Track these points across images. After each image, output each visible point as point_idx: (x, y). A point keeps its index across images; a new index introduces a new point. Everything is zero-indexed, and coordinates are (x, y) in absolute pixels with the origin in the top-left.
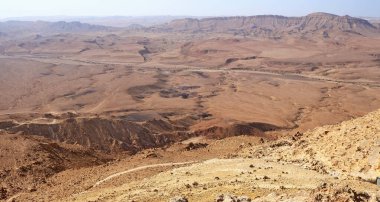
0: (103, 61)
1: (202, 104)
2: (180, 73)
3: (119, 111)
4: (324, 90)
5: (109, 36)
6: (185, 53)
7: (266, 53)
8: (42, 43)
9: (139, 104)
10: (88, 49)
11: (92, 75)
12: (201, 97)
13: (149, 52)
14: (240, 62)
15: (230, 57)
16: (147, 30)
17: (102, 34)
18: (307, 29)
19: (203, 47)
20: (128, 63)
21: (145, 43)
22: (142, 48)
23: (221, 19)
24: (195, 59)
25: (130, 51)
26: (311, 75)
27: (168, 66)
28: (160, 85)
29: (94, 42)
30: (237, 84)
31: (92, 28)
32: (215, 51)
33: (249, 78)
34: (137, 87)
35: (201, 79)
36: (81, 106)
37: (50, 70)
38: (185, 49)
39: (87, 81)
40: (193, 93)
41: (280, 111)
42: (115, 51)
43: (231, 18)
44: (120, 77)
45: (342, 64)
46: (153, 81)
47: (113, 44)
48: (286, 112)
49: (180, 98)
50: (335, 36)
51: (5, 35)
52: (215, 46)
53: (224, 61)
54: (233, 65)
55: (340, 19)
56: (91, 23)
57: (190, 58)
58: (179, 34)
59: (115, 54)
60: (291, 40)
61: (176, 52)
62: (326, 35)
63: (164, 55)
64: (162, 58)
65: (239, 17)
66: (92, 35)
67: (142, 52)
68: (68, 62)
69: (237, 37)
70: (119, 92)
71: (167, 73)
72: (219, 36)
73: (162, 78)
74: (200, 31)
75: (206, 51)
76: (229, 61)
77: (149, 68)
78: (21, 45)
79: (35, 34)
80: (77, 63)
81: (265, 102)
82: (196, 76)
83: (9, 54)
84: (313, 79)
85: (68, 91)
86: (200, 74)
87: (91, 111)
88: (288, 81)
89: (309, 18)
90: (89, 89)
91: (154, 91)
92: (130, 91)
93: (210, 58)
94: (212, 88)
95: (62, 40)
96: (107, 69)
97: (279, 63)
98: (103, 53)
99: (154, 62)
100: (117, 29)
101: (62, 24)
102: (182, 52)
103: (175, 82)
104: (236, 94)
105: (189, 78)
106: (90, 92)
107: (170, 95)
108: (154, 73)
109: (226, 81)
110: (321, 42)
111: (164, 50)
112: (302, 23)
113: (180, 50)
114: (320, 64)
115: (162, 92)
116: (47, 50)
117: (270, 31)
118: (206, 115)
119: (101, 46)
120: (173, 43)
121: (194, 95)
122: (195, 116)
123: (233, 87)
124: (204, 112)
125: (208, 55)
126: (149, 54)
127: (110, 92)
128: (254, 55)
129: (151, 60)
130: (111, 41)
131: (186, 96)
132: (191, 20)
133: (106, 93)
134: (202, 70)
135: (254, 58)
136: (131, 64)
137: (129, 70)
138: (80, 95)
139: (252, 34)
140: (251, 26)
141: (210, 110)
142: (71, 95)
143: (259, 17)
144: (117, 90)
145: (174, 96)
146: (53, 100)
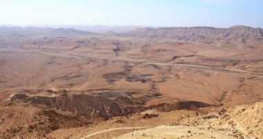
0: (89, 55)
1: (155, 87)
2: (141, 65)
3: (97, 90)
4: (242, 80)
5: (93, 39)
6: (145, 52)
7: (201, 53)
8: (48, 42)
9: (111, 86)
10: (78, 47)
11: (80, 65)
12: (154, 82)
13: (120, 50)
14: (183, 58)
15: (176, 55)
16: (118, 35)
17: (89, 37)
18: (230, 36)
19: (157, 47)
20: (105, 57)
21: (117, 44)
22: (115, 47)
23: (170, 29)
24: (151, 55)
25: (107, 49)
26: (233, 69)
27: (132, 60)
28: (126, 73)
29: (83, 42)
30: (180, 73)
31: (82, 33)
32: (165, 51)
33: (189, 70)
34: (110, 74)
35: (155, 69)
36: (72, 85)
37: (52, 61)
38: (145, 49)
39: (77, 69)
40: (148, 79)
41: (210, 93)
42: (96, 49)
43: (177, 28)
44: (99, 66)
45: (256, 61)
46: (122, 70)
47: (95, 44)
48: (214, 94)
49: (140, 82)
50: (250, 42)
51: (24, 36)
52: (164, 47)
53: (171, 57)
54: (177, 60)
55: (254, 30)
56: (81, 29)
57: (148, 55)
58: (141, 38)
59: (96, 51)
60: (219, 44)
61: (138, 51)
62: (244, 41)
63: (130, 52)
64: (129, 55)
65: (182, 28)
66: (81, 38)
67: (115, 50)
69: (181, 41)
71: (131, 64)
72: (168, 40)
73: (128, 68)
74: (156, 36)
75: (159, 51)
76: (175, 58)
77: (119, 61)
78: (34, 43)
79: (43, 36)
80: (71, 56)
81: (200, 87)
82: (152, 67)
83: (26, 49)
84: (234, 72)
85: (63, 75)
86: (155, 66)
87: (79, 89)
88: (216, 72)
89: (232, 29)
90: (78, 74)
91: (122, 76)
92: (106, 76)
93: (162, 55)
94: (162, 76)
95: (61, 41)
96: (91, 60)
97: (210, 60)
98: (88, 50)
99: (123, 57)
100: (99, 34)
101: (62, 30)
102: (142, 51)
103: (137, 71)
104: (179, 80)
105: (147, 69)
106: (78, 76)
107: (133, 80)
108: (123, 64)
109: (172, 71)
110: (240, 46)
111: (130, 49)
112: (227, 32)
113: (141, 49)
114: (240, 61)
115: (128, 78)
116: (51, 47)
117: (204, 37)
118: (157, 95)
119: (87, 46)
120: (136, 44)
121: (150, 80)
122: (150, 95)
123: (177, 75)
124: (157, 92)
125: (160, 53)
126: (120, 52)
127: (92, 77)
128: (193, 54)
129: (121, 55)
130: (94, 42)
131: (144, 81)
132: (149, 29)
133: (89, 77)
134: (156, 64)
135: (192, 56)
136: (107, 58)
137: (106, 62)
138: (71, 78)
139: (191, 39)
140: (191, 33)
141: (160, 91)
142: (66, 78)
143: (196, 28)
144: (97, 75)
145: (136, 81)
146: (53, 80)
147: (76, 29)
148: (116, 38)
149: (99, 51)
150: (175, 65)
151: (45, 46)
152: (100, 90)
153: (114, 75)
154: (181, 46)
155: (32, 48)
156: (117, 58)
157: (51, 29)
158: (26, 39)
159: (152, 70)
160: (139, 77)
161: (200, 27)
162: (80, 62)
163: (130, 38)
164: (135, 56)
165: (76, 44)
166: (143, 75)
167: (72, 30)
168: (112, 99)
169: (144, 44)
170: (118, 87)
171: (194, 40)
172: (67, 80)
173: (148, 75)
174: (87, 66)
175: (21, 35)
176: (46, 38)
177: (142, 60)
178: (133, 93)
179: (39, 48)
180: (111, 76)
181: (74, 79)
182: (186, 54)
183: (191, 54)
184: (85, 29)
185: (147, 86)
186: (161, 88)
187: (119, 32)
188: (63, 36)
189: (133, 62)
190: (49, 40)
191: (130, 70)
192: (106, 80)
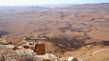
0: (48, 19)
1: (86, 34)
2: (76, 24)
5: (49, 11)
6: (77, 17)
7: (106, 17)
8: (27, 13)
9: (64, 34)
10: (42, 15)
11: (45, 24)
12: (85, 32)
13: (64, 16)
14: (97, 20)
15: (93, 18)
16: (61, 9)
17: (47, 10)
19: (83, 14)
21: (62, 13)
22: (61, 15)
23: (88, 5)
24: (80, 18)
25: (57, 16)
27: (71, 21)
28: (69, 27)
29: (44, 13)
30: (97, 27)
31: (43, 8)
32: (87, 16)
33: (101, 25)
34: (62, 28)
35: (84, 26)
37: (31, 22)
39: (44, 26)
40: (82, 30)
42: (52, 16)
43: (92, 4)
44: (55, 25)
46: (67, 26)
47: (51, 14)
49: (78, 32)
51: (15, 11)
52: (87, 14)
53: (91, 19)
54: (94, 21)
56: (42, 6)
57: (79, 19)
58: (73, 10)
61: (73, 16)
64: (68, 18)
65: (94, 4)
66: (43, 11)
67: (61, 16)
68: (36, 20)
69: (94, 11)
70: (56, 30)
71: (71, 23)
72: (87, 11)
74: (81, 9)
75: (84, 16)
76: (93, 19)
78: (20, 14)
80: (40, 20)
82: (82, 25)
83: (17, 17)
86: (83, 24)
90: (46, 29)
91: (68, 29)
92: (60, 29)
93: (86, 18)
94: (89, 29)
95: (33, 12)
96: (50, 22)
98: (48, 16)
99: (66, 20)
100: (51, 9)
101: (32, 7)
102: (75, 16)
103: (74, 26)
104: (98, 31)
105: (79, 25)
107: (74, 31)
108: (67, 23)
109: (93, 26)
111: (68, 16)
115: (71, 30)
116: (29, 16)
117: (107, 9)
118: (89, 38)
119: (47, 14)
120: (71, 13)
121: (82, 31)
122: (85, 38)
123: (96, 28)
124: (88, 37)
125: (85, 17)
126: (63, 17)
127: (54, 30)
128: (102, 17)
129: (64, 19)
130: (50, 12)
131: (80, 32)
132: (77, 5)
133: (52, 30)
134: (83, 23)
135: (102, 18)
136: (58, 20)
137: (58, 22)
139: (100, 10)
140: (99, 7)
141: (90, 36)
142: (40, 30)
143: (102, 4)
144: (56, 29)
145: (75, 31)
146: (35, 32)
148: (60, 10)
149: (54, 17)
150: (94, 23)
151: (25, 15)
152: (60, 36)
153: (64, 28)
154: (95, 13)
155: (20, 17)
156: (63, 20)
157: (27, 6)
158: (15, 12)
159: (82, 26)
160: (77, 29)
161: (104, 3)
162: (45, 22)
163: (67, 10)
164: (72, 19)
166: (78, 29)
167: (37, 7)
169: (75, 13)
170: (68, 34)
171: (101, 10)
172: (42, 31)
173: (81, 28)
174: (49, 25)
175: (13, 10)
176: (25, 11)
177: (76, 21)
178: (76, 37)
179: (23, 16)
180: (62, 29)
181: (45, 31)
182: (99, 18)
183: (101, 17)
184: (44, 6)
185: (82, 34)
186: (90, 35)
187: (61, 7)
188: (34, 10)
191: (71, 26)
192: (60, 31)
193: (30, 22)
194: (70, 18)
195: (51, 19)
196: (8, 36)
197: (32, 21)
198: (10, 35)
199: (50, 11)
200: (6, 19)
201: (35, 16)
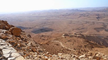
0: (85, 20)
8: (68, 15)
9: (99, 33)
10: (81, 17)
11: (83, 24)
13: (100, 18)
16: (98, 11)
17: (85, 13)
21: (98, 15)
22: (97, 17)
25: (93, 17)
29: (82, 15)
31: (81, 11)
34: (97, 28)
39: (82, 26)
42: (89, 17)
44: (91, 25)
46: (102, 27)
47: (88, 15)
51: (59, 13)
56: (81, 9)
63: (105, 19)
64: (104, 20)
66: (81, 13)
67: (97, 18)
70: (92, 29)
71: (106, 24)
77: (100, 23)
78: (63, 16)
80: (78, 21)
90: (83, 28)
91: (102, 29)
92: (95, 29)
95: (73, 14)
96: (87, 22)
98: (85, 18)
99: (101, 21)
100: (89, 11)
101: (73, 10)
108: (102, 24)
111: (104, 17)
115: (105, 30)
119: (84, 16)
120: (107, 15)
127: (89, 29)
130: (87, 15)
133: (88, 29)
136: (93, 21)
137: (94, 23)
138: (80, 29)
142: (78, 29)
146: (73, 30)
147: (78, 9)
148: (97, 13)
149: (90, 18)
151: (67, 17)
152: (94, 34)
153: (99, 28)
155: (63, 18)
157: (69, 10)
158: (60, 14)
163: (104, 13)
165: (80, 15)
168: (103, 38)
170: (102, 34)
172: (79, 30)
174: (85, 25)
175: (58, 13)
176: (67, 13)
179: (65, 18)
187: (98, 10)
188: (74, 12)
189: (106, 23)
190: (68, 14)
191: (106, 27)
192: (95, 30)
193: (70, 22)
194: (106, 19)
195: (88, 20)
196: (52, 32)
197: (72, 21)
198: (54, 31)
199: (88, 13)
200: (52, 19)
201: (74, 17)
